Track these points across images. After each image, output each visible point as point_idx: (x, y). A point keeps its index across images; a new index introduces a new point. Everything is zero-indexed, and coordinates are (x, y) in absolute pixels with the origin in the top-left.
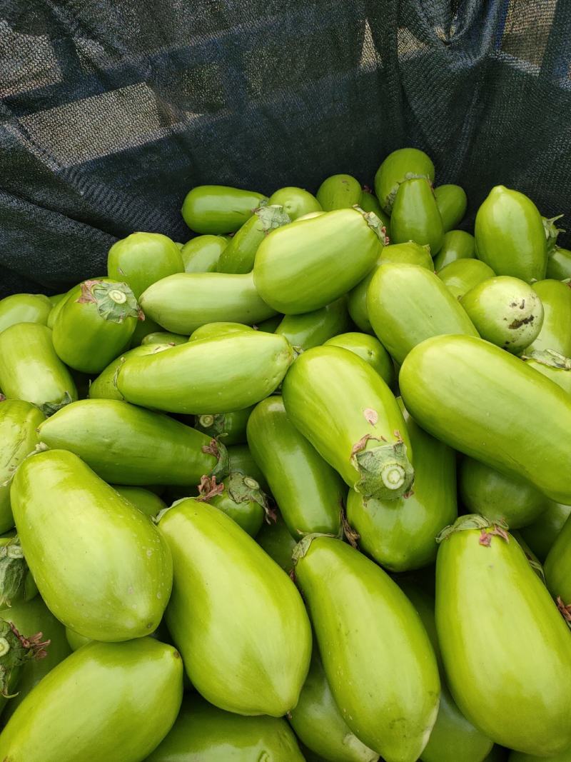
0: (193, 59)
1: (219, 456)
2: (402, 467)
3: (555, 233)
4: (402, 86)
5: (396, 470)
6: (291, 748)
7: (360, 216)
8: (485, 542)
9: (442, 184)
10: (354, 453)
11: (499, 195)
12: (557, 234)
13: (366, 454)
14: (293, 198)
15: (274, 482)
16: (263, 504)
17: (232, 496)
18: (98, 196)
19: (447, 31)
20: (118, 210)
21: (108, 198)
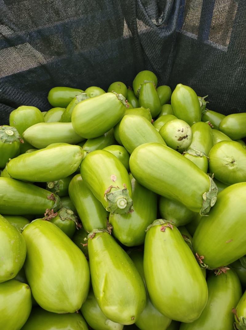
0: (48, 33)
1: (55, 201)
2: (126, 199)
3: (205, 103)
4: (141, 44)
5: (123, 200)
6: (83, 328)
7: (115, 95)
8: (163, 230)
9: (162, 85)
10: (106, 194)
11: (179, 88)
12: (206, 103)
13: (110, 194)
14: (94, 90)
15: (79, 211)
16: (75, 221)
17: (61, 218)
18: (9, 92)
19: (157, 21)
20: (18, 98)
21: (13, 93)
